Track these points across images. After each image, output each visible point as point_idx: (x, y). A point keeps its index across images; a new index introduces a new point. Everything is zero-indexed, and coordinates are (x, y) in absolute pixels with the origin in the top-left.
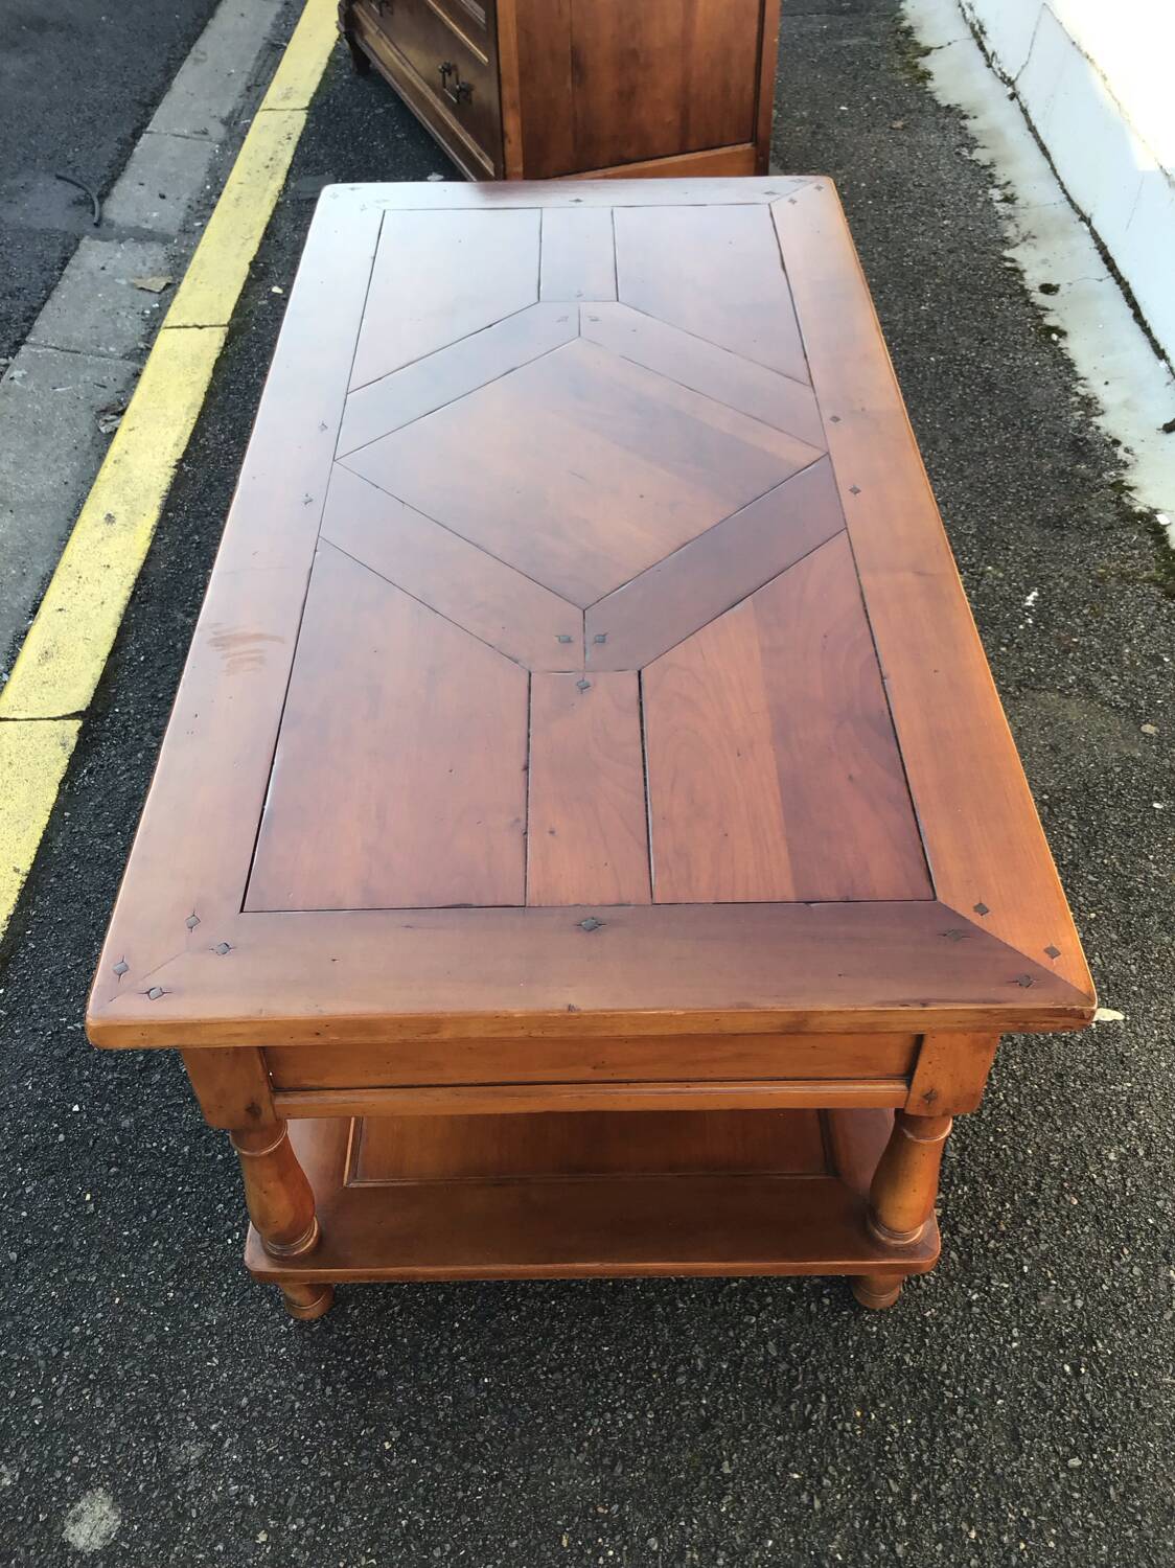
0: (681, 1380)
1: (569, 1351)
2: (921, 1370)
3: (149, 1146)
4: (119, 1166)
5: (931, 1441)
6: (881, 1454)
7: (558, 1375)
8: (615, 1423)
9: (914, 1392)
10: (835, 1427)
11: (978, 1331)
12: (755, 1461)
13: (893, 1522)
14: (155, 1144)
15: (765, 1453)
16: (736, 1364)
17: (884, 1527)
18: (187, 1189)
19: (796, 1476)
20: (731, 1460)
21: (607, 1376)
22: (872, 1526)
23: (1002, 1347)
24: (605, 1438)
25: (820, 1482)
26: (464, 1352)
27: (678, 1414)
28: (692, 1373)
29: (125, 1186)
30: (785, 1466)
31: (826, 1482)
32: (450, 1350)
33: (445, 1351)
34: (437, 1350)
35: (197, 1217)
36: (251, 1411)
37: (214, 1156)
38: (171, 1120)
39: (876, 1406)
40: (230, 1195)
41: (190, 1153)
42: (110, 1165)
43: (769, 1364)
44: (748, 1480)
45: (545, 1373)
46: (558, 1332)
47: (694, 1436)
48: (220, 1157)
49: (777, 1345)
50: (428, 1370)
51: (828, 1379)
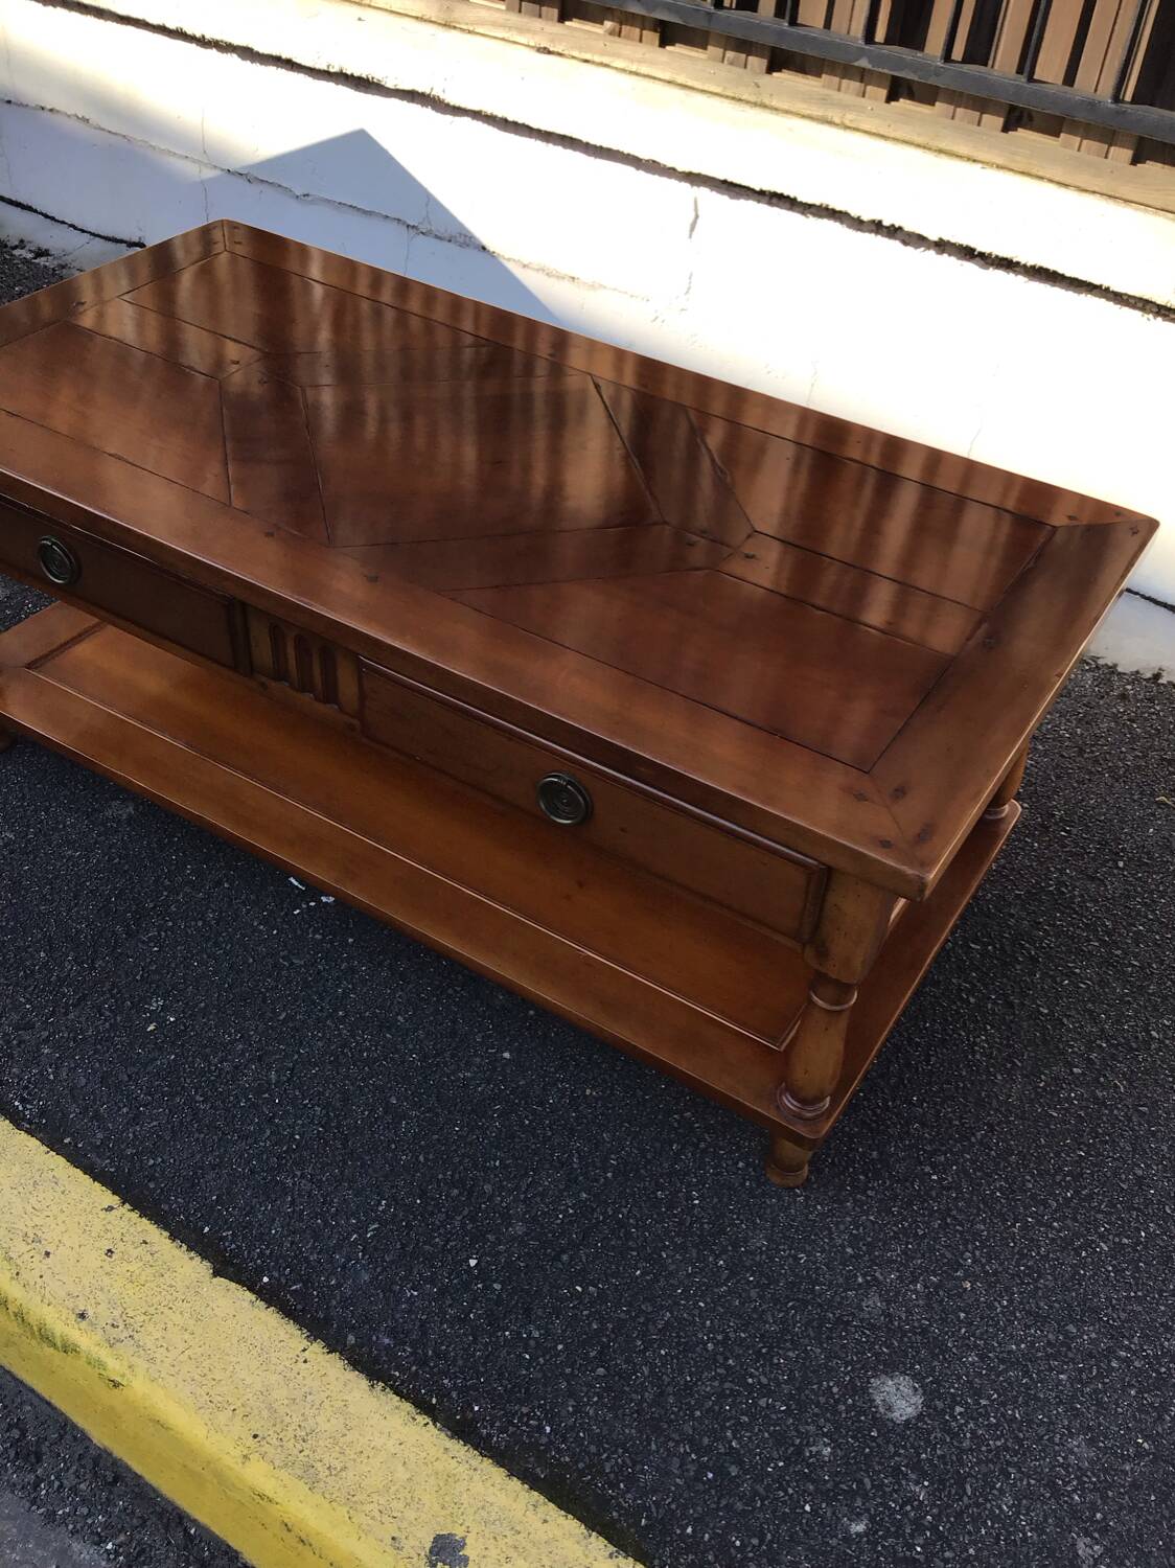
0: (972, 1000)
1: (918, 1045)
2: (1029, 892)
3: (559, 1221)
4: (563, 1251)
5: (1076, 913)
6: (1072, 938)
7: (933, 1059)
8: (983, 1048)
9: (1041, 902)
10: (1044, 948)
11: (1018, 854)
12: (1046, 995)
13: (1117, 956)
14: (561, 1216)
15: (1043, 989)
16: (977, 969)
17: (1117, 962)
18: (625, 1210)
19: (1067, 982)
20: (1040, 1006)
21: (948, 1034)
22: (1113, 966)
23: (1035, 851)
24: (991, 1058)
25: (1075, 973)
26: (885, 1101)
27: (994, 1013)
28: (970, 992)
29: (587, 1256)
30: (1056, 982)
31: (1077, 971)
32: (879, 1107)
33: (879, 1111)
34: (875, 1114)
35: (658, 1214)
36: (859, 1249)
37: (606, 1178)
38: (543, 1195)
39: (1040, 923)
40: (653, 1183)
41: (589, 1194)
42: (557, 1258)
43: (984, 954)
44: (1057, 1005)
45: (928, 1065)
46: (900, 1043)
47: (1014, 1014)
48: (609, 1175)
49: (973, 943)
50: (888, 1127)
51: (1010, 934)
